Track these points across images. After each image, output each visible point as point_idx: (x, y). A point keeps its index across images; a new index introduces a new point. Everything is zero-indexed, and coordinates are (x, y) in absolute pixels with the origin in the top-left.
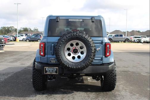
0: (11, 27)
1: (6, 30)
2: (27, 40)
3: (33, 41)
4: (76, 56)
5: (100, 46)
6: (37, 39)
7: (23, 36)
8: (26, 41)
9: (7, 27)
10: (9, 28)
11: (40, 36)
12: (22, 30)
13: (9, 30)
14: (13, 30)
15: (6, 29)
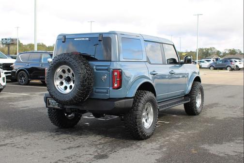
0: (211, 48)
1: (204, 53)
2: (212, 68)
3: (221, 69)
4: (68, 86)
5: (106, 73)
6: (227, 66)
7: (210, 61)
8: (209, 68)
9: (205, 49)
10: (208, 49)
11: (231, 61)
12: (227, 52)
13: (208, 53)
14: (214, 52)
15: (204, 51)
